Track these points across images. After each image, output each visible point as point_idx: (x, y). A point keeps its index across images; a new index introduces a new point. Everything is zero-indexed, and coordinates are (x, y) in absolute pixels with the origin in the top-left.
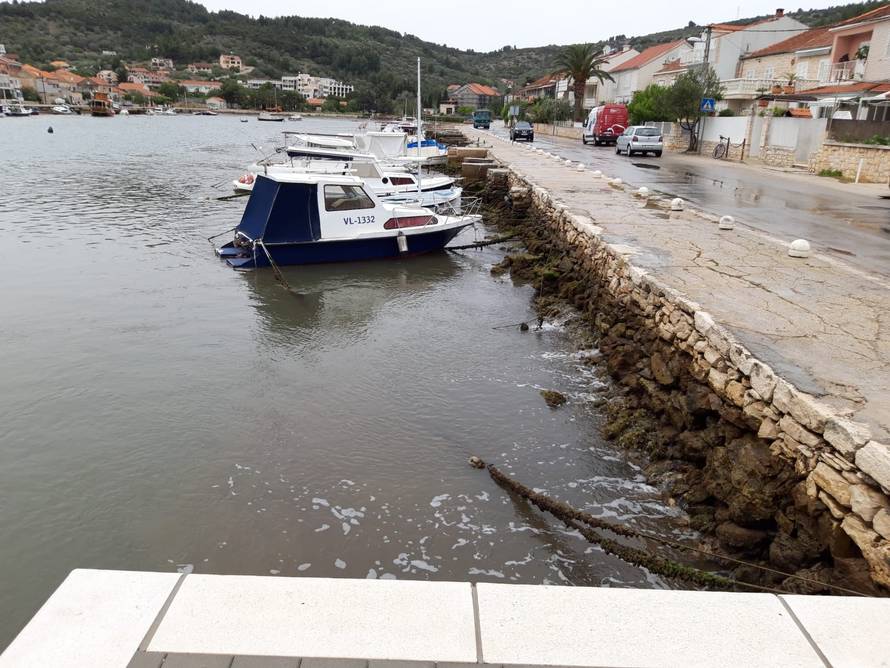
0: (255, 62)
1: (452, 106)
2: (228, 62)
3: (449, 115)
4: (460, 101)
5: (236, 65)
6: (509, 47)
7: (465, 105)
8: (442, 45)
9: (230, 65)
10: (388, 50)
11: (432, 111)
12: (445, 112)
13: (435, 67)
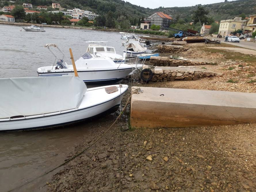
0: (66, 6)
1: (148, 25)
2: (55, 6)
3: (146, 30)
4: (152, 22)
5: (58, 7)
6: (161, 7)
7: (155, 24)
8: (139, 6)
9: (56, 7)
10: (120, 5)
11: (136, 27)
12: (143, 28)
13: (136, 12)
